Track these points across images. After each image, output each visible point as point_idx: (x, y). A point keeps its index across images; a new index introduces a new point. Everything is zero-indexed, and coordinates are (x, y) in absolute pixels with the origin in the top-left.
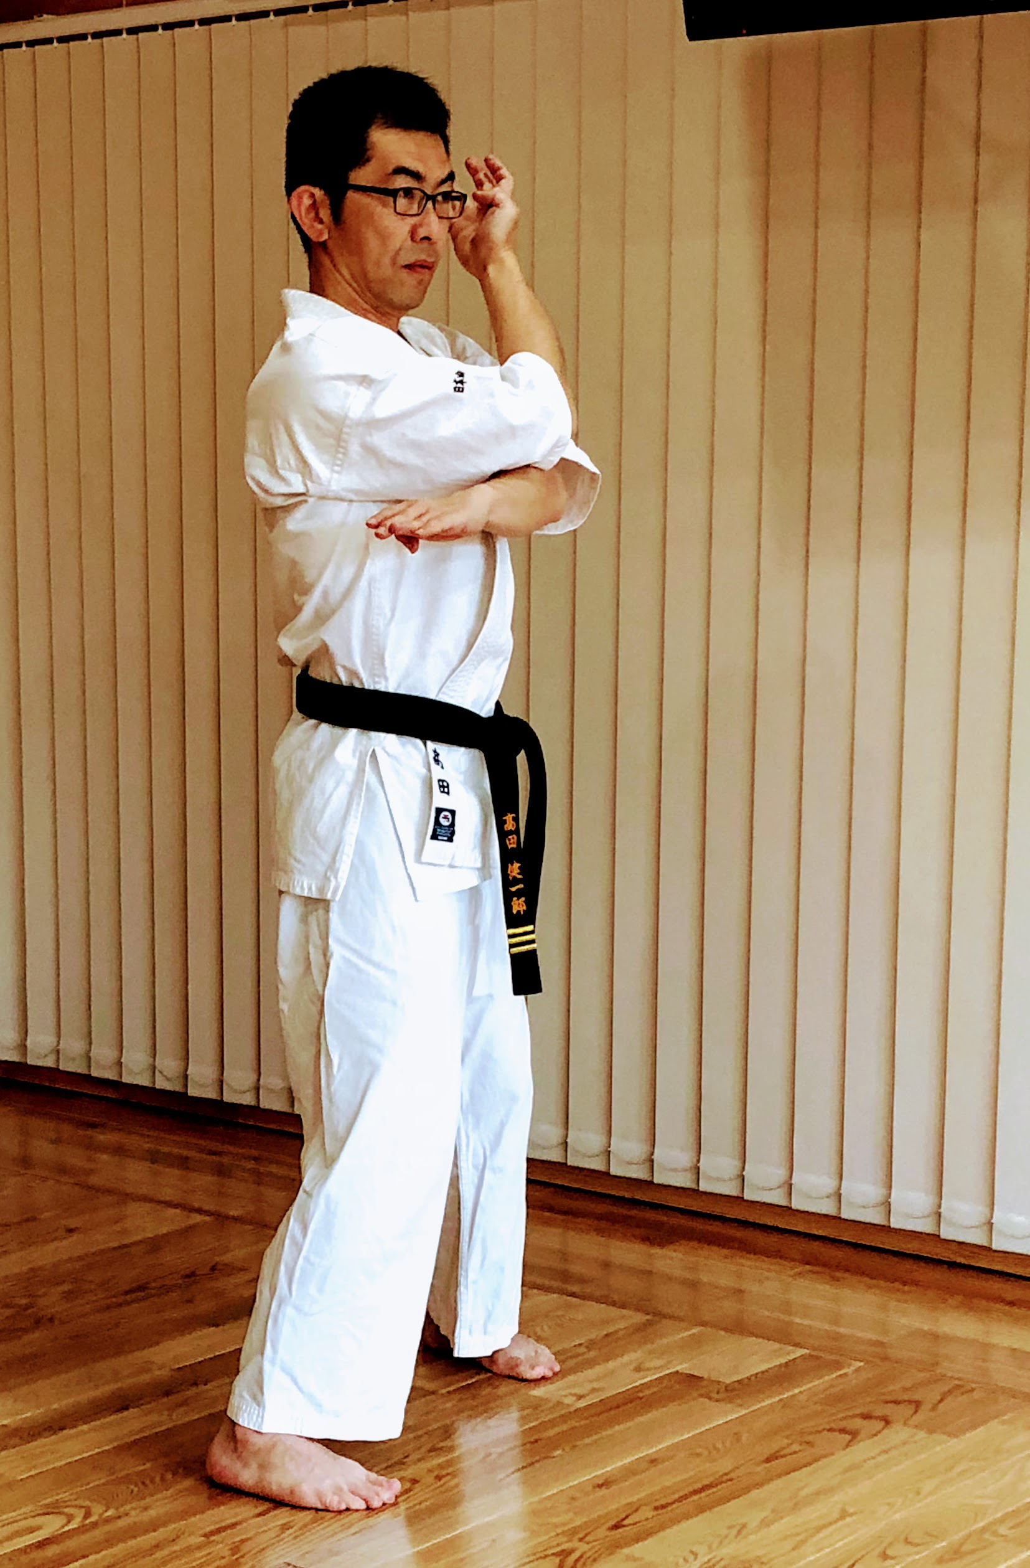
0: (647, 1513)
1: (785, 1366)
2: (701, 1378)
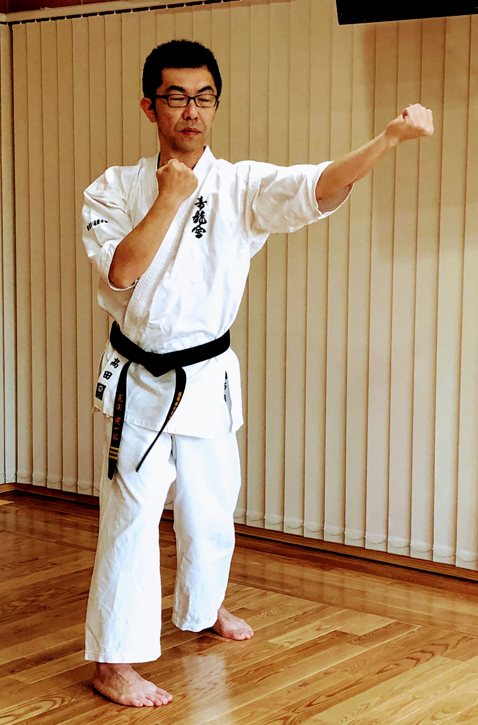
0: (323, 698)
1: (386, 627)
2: (347, 634)
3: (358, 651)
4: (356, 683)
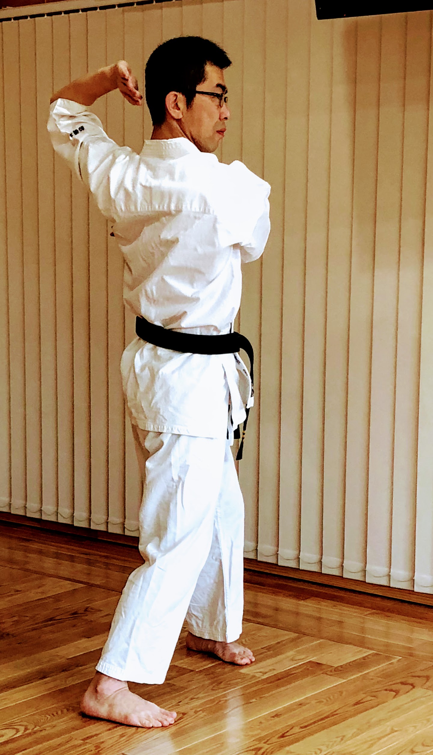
0: (297, 730)
1: (364, 658)
2: (323, 664)
3: (335, 682)
4: (332, 715)
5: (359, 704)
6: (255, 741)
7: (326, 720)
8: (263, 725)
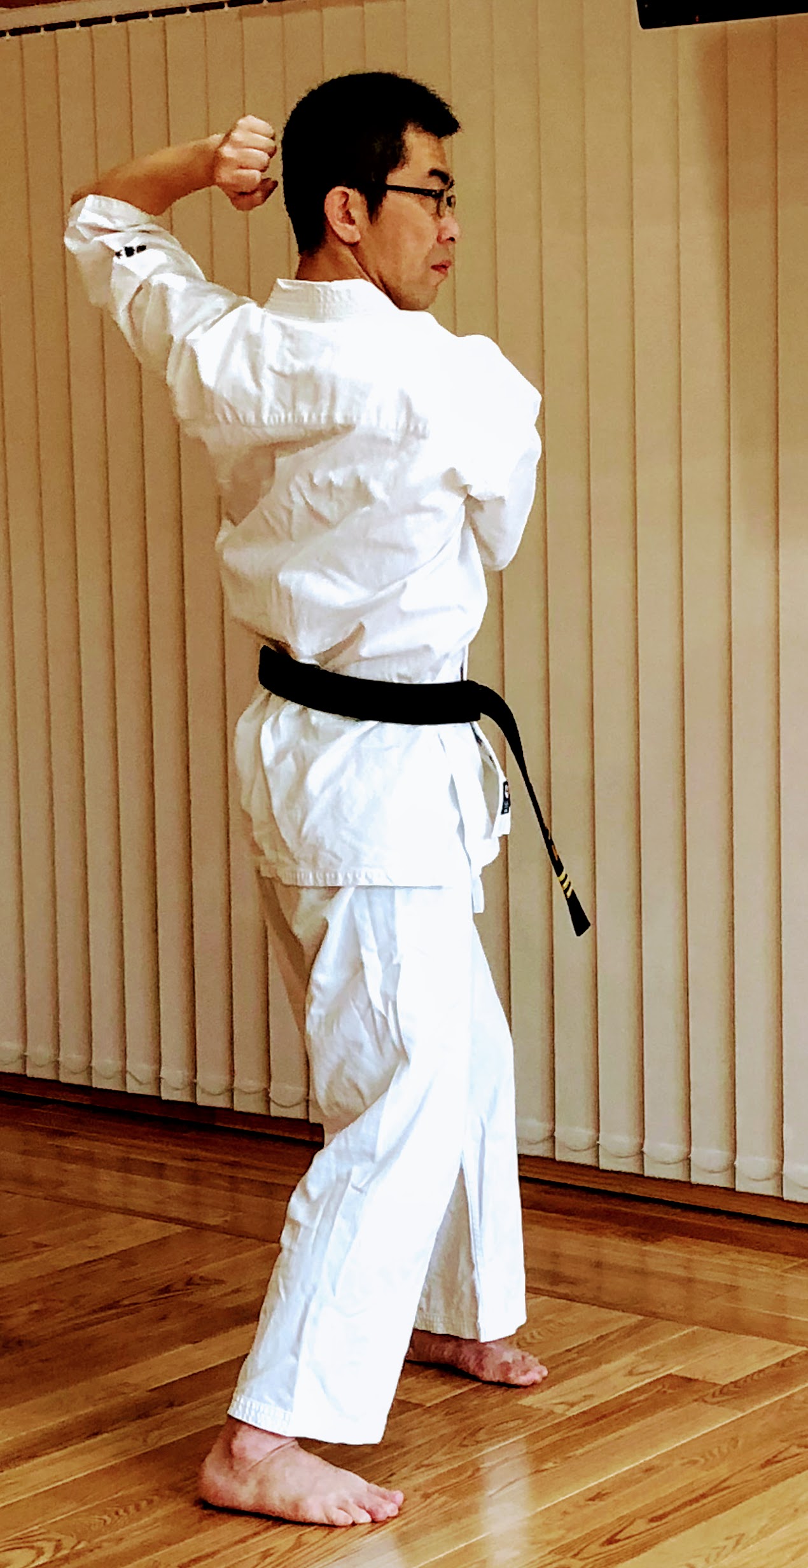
0: (641, 1525)
1: (782, 1364)
2: (696, 1380)
3: (720, 1418)
4: (716, 1489)
5: (772, 1463)
6: (553, 1554)
7: (705, 1501)
8: (569, 1518)
